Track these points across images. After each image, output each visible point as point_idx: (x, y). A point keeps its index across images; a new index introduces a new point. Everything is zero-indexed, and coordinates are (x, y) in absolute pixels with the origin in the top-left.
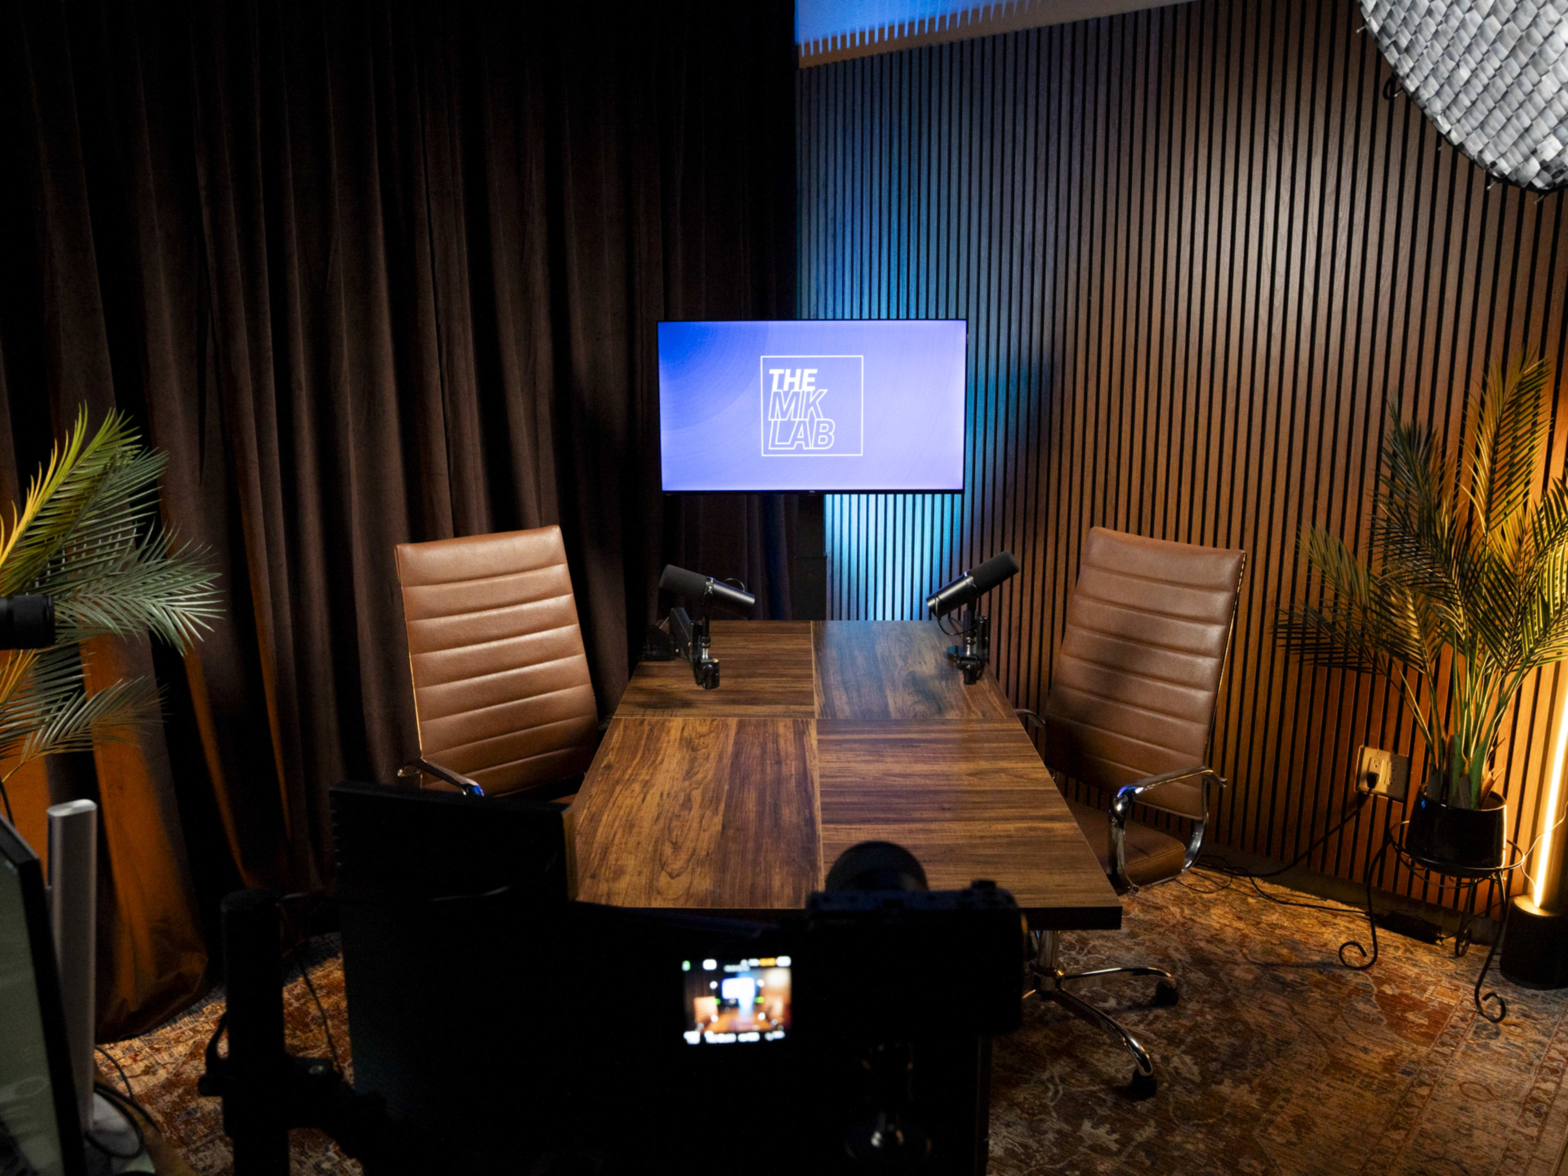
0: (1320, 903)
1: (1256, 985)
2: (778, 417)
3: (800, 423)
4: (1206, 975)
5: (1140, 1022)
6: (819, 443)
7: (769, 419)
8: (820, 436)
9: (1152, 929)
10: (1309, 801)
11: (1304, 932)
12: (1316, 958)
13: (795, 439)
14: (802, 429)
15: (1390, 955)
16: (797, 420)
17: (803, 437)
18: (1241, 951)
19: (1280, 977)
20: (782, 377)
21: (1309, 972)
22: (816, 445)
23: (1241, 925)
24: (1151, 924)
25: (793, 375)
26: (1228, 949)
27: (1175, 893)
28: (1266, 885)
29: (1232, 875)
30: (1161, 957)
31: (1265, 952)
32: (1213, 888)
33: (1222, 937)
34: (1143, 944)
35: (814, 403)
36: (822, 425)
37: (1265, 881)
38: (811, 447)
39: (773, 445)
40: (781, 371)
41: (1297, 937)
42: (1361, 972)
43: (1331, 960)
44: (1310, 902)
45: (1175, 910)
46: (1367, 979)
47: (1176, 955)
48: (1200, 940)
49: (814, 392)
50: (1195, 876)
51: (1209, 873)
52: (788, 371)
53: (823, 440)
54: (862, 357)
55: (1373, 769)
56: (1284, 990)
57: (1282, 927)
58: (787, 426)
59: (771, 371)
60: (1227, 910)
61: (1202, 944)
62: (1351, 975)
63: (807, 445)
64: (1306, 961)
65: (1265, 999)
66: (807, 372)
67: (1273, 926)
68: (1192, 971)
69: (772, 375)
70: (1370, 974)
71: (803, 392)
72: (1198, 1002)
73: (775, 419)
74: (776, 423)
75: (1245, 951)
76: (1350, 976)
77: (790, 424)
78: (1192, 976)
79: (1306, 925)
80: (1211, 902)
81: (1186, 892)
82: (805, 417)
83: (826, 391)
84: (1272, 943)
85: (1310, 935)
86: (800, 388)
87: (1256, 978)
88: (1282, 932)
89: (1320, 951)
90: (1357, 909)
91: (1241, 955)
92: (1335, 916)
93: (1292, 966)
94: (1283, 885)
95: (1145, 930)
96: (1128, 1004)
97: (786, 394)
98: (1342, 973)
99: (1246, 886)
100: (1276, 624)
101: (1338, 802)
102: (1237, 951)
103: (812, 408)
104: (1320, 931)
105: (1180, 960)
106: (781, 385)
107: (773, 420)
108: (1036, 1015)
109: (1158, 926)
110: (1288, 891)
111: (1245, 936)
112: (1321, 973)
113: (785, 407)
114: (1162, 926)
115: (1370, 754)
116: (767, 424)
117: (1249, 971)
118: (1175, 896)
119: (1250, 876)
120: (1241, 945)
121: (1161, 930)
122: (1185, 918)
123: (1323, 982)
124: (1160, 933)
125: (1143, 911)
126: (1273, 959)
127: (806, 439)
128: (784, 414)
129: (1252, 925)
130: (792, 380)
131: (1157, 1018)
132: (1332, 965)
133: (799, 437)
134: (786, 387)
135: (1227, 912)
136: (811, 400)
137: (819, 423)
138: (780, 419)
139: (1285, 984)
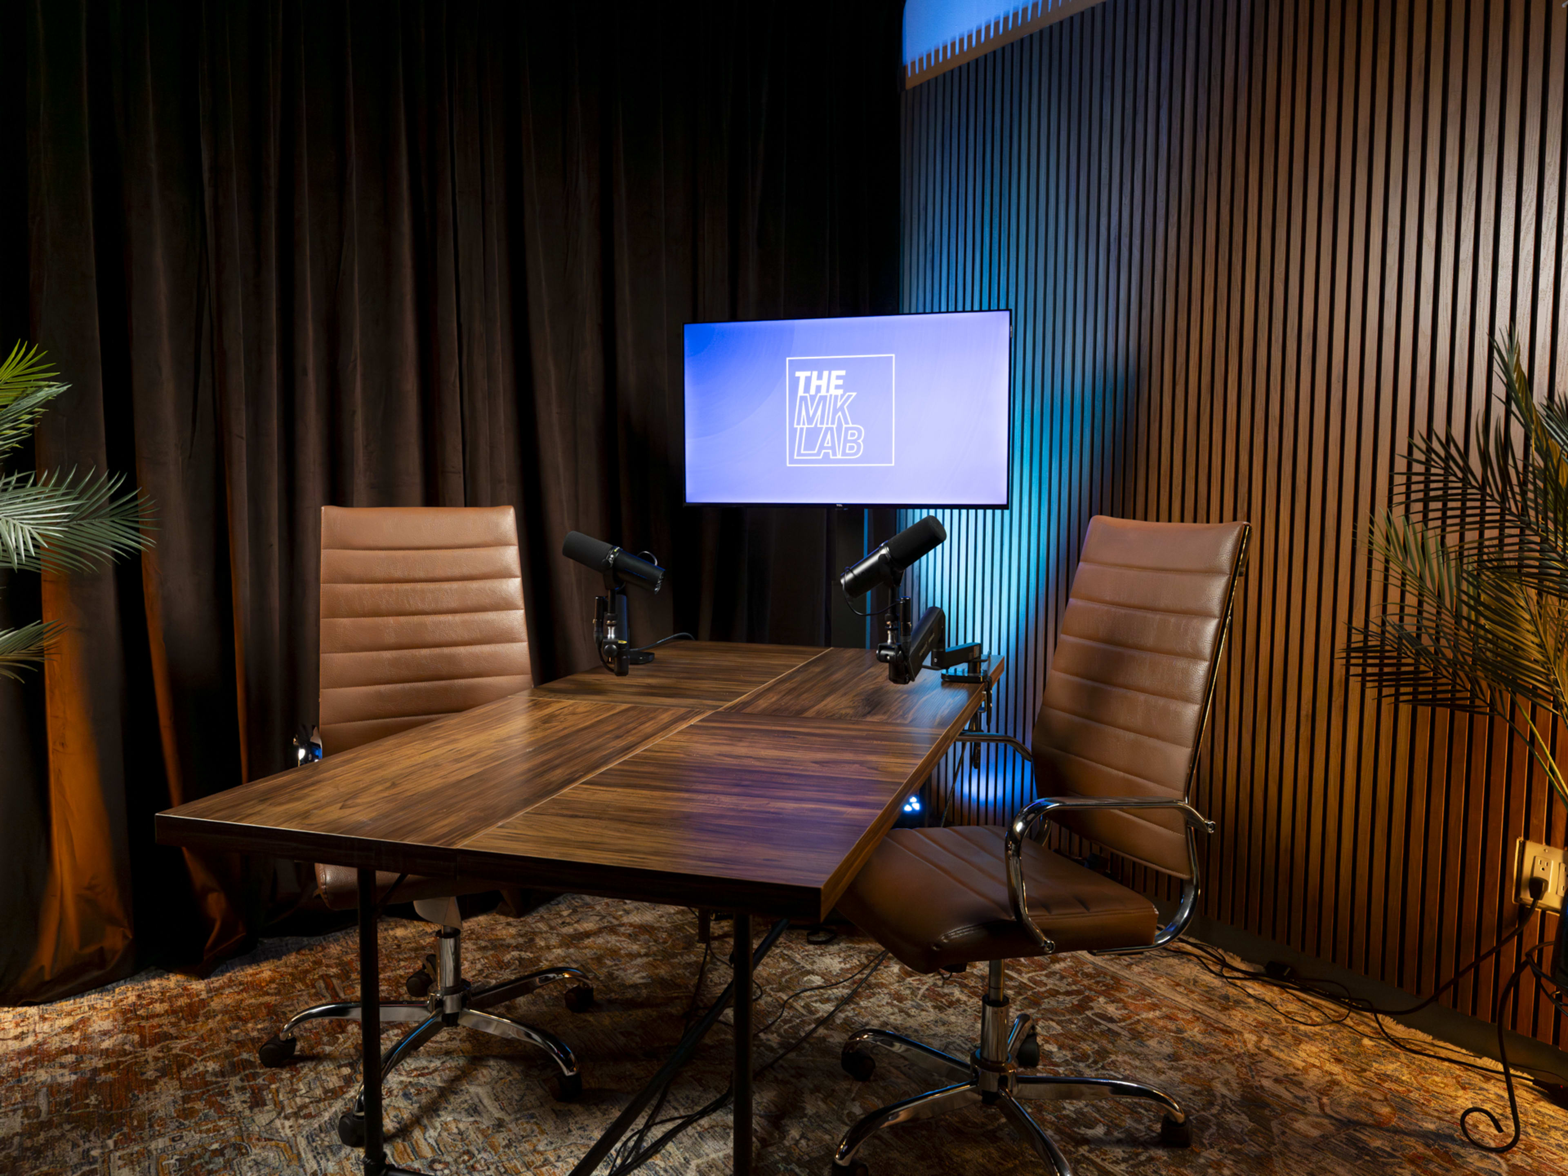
0: (1471, 1060)
1: (1320, 1145)
2: (804, 424)
3: (827, 429)
4: (1250, 1120)
5: (1124, 1160)
6: (847, 451)
7: (795, 426)
8: (848, 445)
9: (1205, 1055)
10: (1452, 912)
11: (1427, 1091)
12: (1430, 1126)
13: (822, 447)
14: (829, 437)
15: (1552, 1141)
16: (824, 426)
17: (830, 445)
18: (1319, 1099)
19: (1360, 1140)
20: (808, 380)
21: (1411, 1141)
22: (844, 454)
23: (1336, 1069)
24: (1207, 1049)
25: (820, 377)
26: (1302, 1094)
27: (1261, 1018)
28: (1400, 1028)
29: (1351, 1008)
30: (1198, 1088)
31: (1355, 1106)
32: (1318, 1020)
33: (1300, 1078)
34: (1181, 1070)
35: (842, 408)
36: (850, 432)
37: (1398, 1023)
38: (839, 457)
39: (799, 454)
40: (808, 373)
41: (1415, 1095)
42: (1493, 1155)
43: (1452, 1131)
44: (1455, 1057)
45: (1251, 1038)
46: (1500, 1166)
47: (1220, 1088)
48: (1267, 1077)
49: (842, 396)
50: (1300, 1004)
51: (1323, 1003)
52: (815, 373)
53: (851, 448)
54: (893, 355)
55: (1538, 873)
56: (1358, 1157)
57: (1398, 1081)
58: (812, 434)
59: (798, 374)
60: (1326, 1048)
61: (1267, 1083)
62: (1476, 1156)
63: (834, 454)
64: (1413, 1127)
65: (1323, 1164)
66: (835, 373)
67: (1384, 1077)
68: (1233, 1111)
69: (798, 378)
70: (1507, 1160)
71: (831, 396)
72: (1221, 1151)
73: (801, 426)
74: (802, 429)
75: (1325, 1100)
76: (1474, 1159)
77: (817, 431)
78: (1230, 1118)
79: (1436, 1084)
80: (1308, 1037)
81: (1277, 1020)
82: (833, 423)
83: (854, 394)
84: (1371, 1098)
85: (1435, 1096)
86: (828, 391)
87: (1322, 1136)
88: (1394, 1086)
89: (1439, 1118)
90: (1525, 1075)
91: (1316, 1104)
92: (1487, 1079)
93: (1388, 1131)
94: (1421, 1030)
95: (1195, 1053)
96: (1120, 1136)
97: (813, 398)
98: (1462, 1151)
99: (1369, 1026)
100: (1349, 646)
101: (1491, 918)
102: (1313, 1098)
103: (840, 414)
104: (1453, 1094)
105: (1223, 1096)
106: (807, 389)
107: (799, 427)
108: (990, 1127)
109: (1216, 1052)
110: (1429, 1039)
111: (1335, 1083)
112: (1428, 1146)
113: (811, 413)
114: (1221, 1053)
115: (1533, 850)
116: (793, 431)
117: (1316, 1126)
118: (1259, 1022)
119: (1375, 1011)
120: (1323, 1092)
121: (1217, 1057)
122: (1259, 1049)
123: (1422, 1157)
124: (1213, 1061)
125: (1205, 1032)
126: (1362, 1116)
127: (833, 448)
128: (810, 420)
129: (1354, 1071)
130: (819, 383)
131: (1151, 1159)
132: (1451, 1138)
133: (826, 445)
134: (813, 391)
135: (1323, 1051)
136: (839, 404)
137: (847, 429)
138: (806, 426)
139: (1363, 1150)
